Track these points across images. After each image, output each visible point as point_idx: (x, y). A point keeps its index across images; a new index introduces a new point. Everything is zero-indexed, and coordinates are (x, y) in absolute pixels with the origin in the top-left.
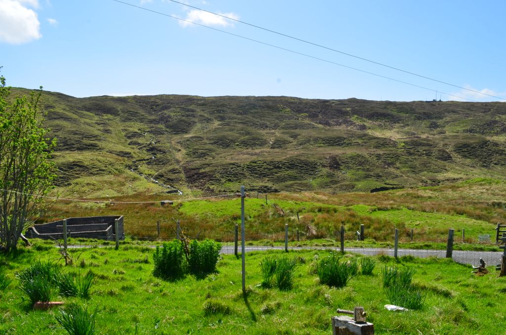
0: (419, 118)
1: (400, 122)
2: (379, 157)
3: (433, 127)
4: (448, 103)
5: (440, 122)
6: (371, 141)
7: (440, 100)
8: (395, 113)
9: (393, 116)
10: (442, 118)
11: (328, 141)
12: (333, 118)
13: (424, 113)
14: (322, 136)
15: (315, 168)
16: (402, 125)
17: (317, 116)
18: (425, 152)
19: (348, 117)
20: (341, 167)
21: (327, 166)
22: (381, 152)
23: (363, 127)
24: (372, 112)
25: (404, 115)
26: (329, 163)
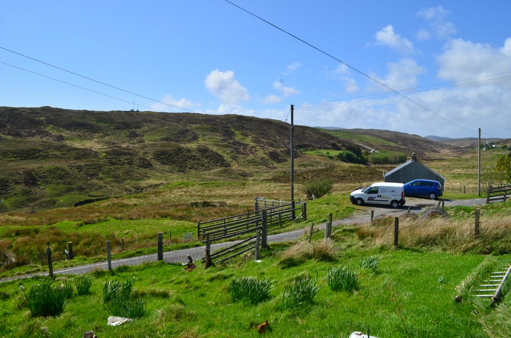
0: (118, 128)
1: (100, 132)
2: (80, 168)
3: (133, 136)
4: (146, 113)
5: (138, 131)
6: (70, 152)
7: (138, 111)
8: (94, 123)
9: (92, 126)
10: (140, 128)
11: (20, 155)
12: (24, 128)
13: (123, 123)
14: (13, 149)
15: (6, 185)
16: (102, 134)
17: (5, 126)
18: (126, 161)
19: (43, 127)
20: (39, 183)
21: (21, 183)
22: (82, 164)
23: (61, 138)
24: (70, 121)
25: (104, 125)
26: (24, 179)
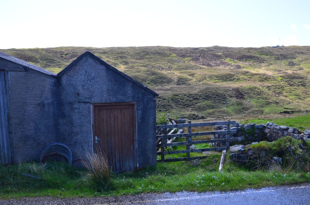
0: (278, 59)
1: (265, 62)
2: (268, 87)
3: (291, 65)
4: (291, 47)
5: (294, 61)
6: (254, 76)
7: (283, 46)
8: (257, 55)
9: (258, 58)
10: (295, 58)
11: (221, 78)
12: (211, 61)
13: (281, 55)
14: (216, 74)
15: (225, 98)
16: (267, 64)
17: (199, 59)
18: (300, 83)
19: (223, 59)
20: (246, 97)
21: (233, 97)
22: (270, 85)
23: (239, 67)
24: (241, 55)
25: (266, 57)
26: (235, 94)
